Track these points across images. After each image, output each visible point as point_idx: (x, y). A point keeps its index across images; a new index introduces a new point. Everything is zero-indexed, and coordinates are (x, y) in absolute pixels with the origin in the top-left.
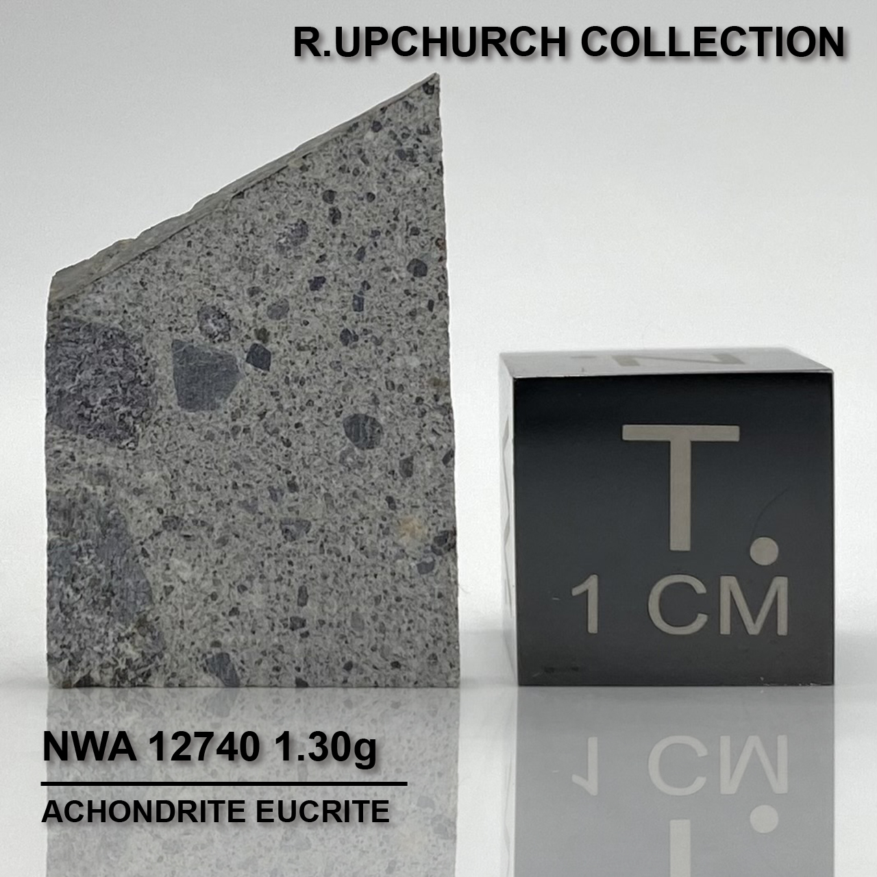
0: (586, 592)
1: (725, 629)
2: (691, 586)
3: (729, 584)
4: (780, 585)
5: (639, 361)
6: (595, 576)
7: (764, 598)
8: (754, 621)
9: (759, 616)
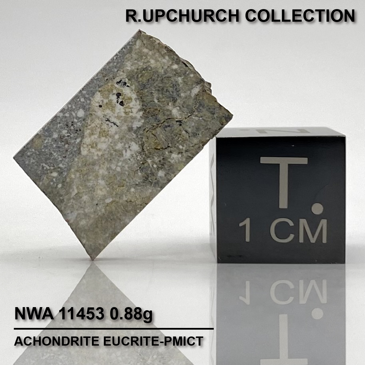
0: (245, 225)
1: (301, 240)
2: (287, 223)
3: (303, 222)
4: (324, 223)
5: (267, 131)
6: (249, 218)
7: (317, 228)
8: (313, 237)
9: (315, 235)
